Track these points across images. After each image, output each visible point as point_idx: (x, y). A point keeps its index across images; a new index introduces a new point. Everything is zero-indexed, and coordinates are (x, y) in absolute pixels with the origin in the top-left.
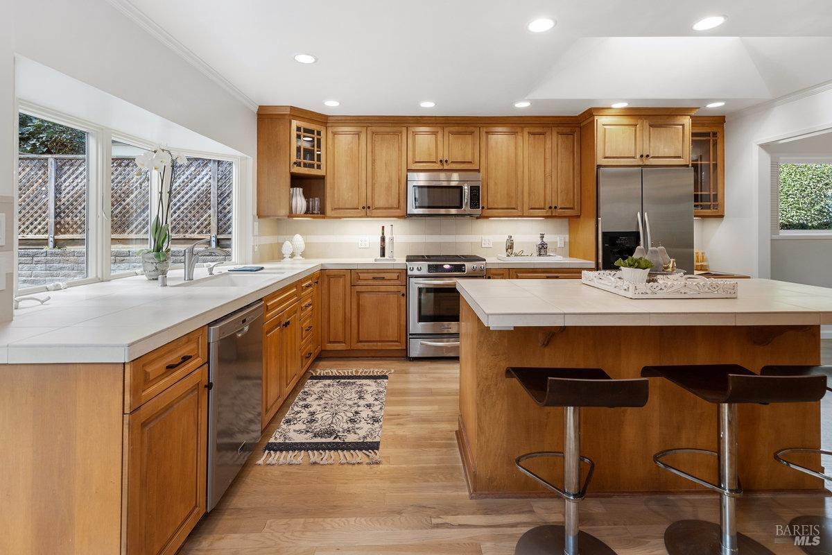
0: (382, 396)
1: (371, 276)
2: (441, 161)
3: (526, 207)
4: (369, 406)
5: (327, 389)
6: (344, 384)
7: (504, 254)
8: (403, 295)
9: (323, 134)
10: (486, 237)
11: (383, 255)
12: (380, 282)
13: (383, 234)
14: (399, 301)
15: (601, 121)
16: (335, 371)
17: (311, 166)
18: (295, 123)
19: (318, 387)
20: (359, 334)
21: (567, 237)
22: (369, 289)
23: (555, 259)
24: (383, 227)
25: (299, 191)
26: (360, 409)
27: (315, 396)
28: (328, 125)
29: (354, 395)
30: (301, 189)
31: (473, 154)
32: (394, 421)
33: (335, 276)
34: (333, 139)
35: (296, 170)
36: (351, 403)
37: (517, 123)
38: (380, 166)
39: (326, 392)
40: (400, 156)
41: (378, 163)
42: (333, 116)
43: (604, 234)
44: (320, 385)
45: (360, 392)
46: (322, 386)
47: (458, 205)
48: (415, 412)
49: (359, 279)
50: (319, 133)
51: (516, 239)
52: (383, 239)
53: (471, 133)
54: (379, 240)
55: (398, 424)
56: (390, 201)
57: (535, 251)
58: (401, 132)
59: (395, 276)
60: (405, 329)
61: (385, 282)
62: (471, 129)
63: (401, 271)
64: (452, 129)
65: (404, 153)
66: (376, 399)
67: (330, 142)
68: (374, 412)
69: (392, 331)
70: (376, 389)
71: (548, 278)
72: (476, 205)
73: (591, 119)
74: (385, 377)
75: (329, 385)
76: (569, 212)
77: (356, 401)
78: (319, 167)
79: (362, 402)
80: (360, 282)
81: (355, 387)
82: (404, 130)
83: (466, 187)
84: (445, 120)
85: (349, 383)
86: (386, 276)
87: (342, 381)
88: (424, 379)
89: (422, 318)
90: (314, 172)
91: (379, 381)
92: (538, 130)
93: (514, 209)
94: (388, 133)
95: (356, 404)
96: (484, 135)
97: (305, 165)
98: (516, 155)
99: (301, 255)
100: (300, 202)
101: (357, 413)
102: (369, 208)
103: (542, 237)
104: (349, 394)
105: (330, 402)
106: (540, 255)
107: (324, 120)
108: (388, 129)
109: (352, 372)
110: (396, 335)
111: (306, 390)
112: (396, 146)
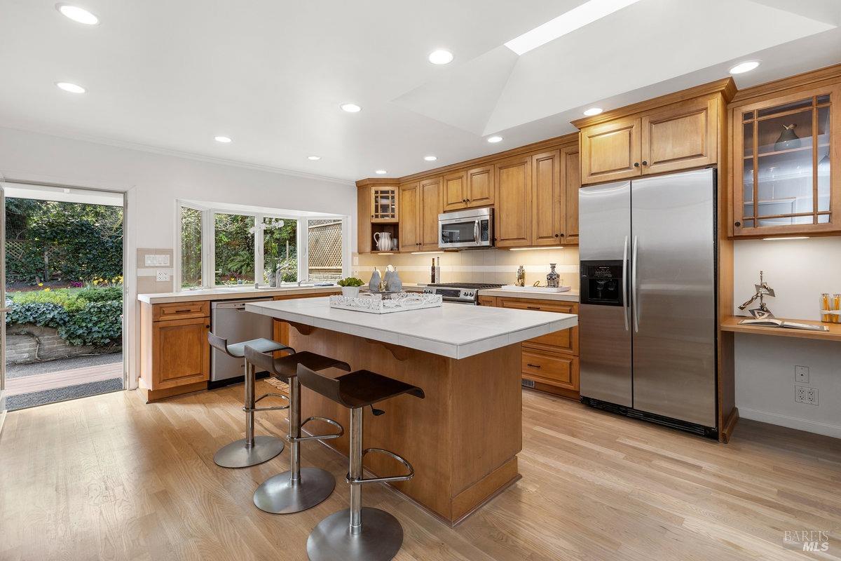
3: (535, 236)
9: (396, 192)
11: (433, 280)
13: (433, 264)
15: (587, 132)
17: (387, 217)
18: (373, 189)
24: (432, 259)
28: (400, 184)
34: (403, 194)
35: (374, 220)
37: (526, 154)
40: (439, 201)
41: (426, 208)
43: (582, 262)
47: (471, 238)
50: (393, 192)
51: (527, 269)
52: (433, 269)
53: (488, 171)
54: (431, 270)
57: (544, 282)
58: (440, 182)
62: (487, 168)
64: (473, 171)
65: (441, 198)
78: (393, 216)
82: (441, 179)
83: (477, 222)
84: (468, 164)
90: (392, 220)
93: (524, 239)
94: (431, 184)
96: (497, 171)
97: (382, 217)
102: (421, 244)
103: (553, 268)
108: (432, 181)
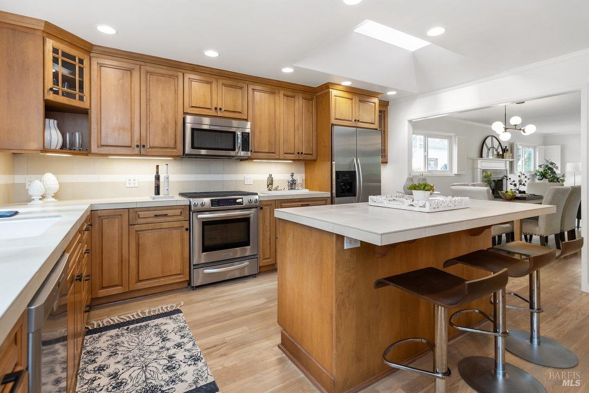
0: (186, 331)
1: (152, 213)
2: (216, 109)
3: (282, 152)
4: (179, 345)
5: (119, 340)
6: (135, 329)
7: (266, 189)
8: (187, 229)
9: (86, 63)
10: (247, 176)
11: (157, 192)
12: (162, 219)
13: (157, 172)
14: (182, 235)
15: (334, 92)
16: (116, 317)
17: (73, 96)
18: (50, 44)
19: (104, 341)
20: (138, 273)
21: (304, 175)
22: (150, 226)
23: (301, 192)
24: (158, 166)
25: (52, 123)
26: (171, 352)
27: (105, 354)
28: (92, 54)
29: (155, 339)
30: (56, 121)
31: (242, 106)
32: (214, 354)
33: (108, 217)
34: (100, 71)
35: (51, 97)
36: (156, 348)
37: (275, 86)
38: (155, 106)
39: (117, 344)
40: (176, 99)
42: (99, 46)
43: (337, 172)
44: (104, 338)
45: (160, 333)
46: (109, 338)
47: (232, 148)
48: (230, 338)
49: (139, 217)
50: (81, 61)
51: (275, 177)
52: (157, 178)
53: (241, 88)
54: (153, 179)
55: (221, 356)
56: (166, 142)
58: (177, 77)
59: (178, 212)
60: (188, 261)
61: (167, 219)
62: (240, 84)
63: (183, 207)
64: (225, 82)
65: (181, 97)
66: (182, 337)
67: (95, 73)
68: (188, 350)
69: (176, 265)
70: (175, 326)
71: (302, 206)
72: (246, 148)
73: (327, 91)
74: (178, 311)
75: (117, 335)
76: (309, 157)
77: (161, 345)
78: (81, 99)
79: (168, 344)
80: (140, 221)
81: (151, 329)
82: (180, 75)
83: (239, 133)
84: (218, 73)
85: (141, 327)
86: (169, 212)
87: (131, 327)
88: (217, 304)
89: (205, 249)
90: (76, 103)
91: (174, 316)
92: (290, 94)
93: (273, 153)
94: (163, 75)
95: (162, 348)
96: (250, 91)
97: (65, 94)
98: (275, 111)
99: (53, 197)
100: (54, 136)
101: (171, 357)
102: (144, 146)
103: (292, 175)
104: (149, 339)
105: (130, 354)
106: (292, 189)
107: (88, 48)
108: (163, 72)
109: (138, 315)
110: (180, 268)
111: (89, 349)
112: (173, 88)
